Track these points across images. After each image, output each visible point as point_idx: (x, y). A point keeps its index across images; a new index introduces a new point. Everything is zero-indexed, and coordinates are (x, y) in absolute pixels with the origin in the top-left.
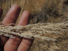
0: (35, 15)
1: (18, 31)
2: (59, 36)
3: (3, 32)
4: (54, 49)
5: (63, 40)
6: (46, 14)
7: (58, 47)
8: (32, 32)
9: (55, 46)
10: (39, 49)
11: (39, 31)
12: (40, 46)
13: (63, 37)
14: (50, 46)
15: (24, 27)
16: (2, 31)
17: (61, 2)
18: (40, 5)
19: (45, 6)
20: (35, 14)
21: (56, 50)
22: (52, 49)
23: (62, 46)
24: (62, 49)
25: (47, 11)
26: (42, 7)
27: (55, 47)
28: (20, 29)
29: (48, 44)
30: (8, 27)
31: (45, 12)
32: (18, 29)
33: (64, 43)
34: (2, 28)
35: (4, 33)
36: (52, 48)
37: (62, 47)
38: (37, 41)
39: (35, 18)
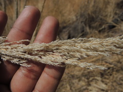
0: (64, 28)
1: (36, 52)
2: (107, 66)
3: (8, 56)
4: (97, 88)
5: (114, 73)
6: (84, 25)
7: (106, 84)
8: (61, 54)
9: (100, 83)
10: (71, 89)
11: (74, 52)
12: (73, 84)
13: (115, 67)
14: (91, 83)
15: (47, 45)
16: (7, 53)
17: (111, 4)
18: (74, 10)
19: (82, 12)
20: (65, 25)
21: (103, 90)
22: (94, 89)
23: (112, 82)
24: (113, 88)
25: (86, 20)
26: (77, 13)
27: (100, 86)
28: (39, 49)
29: (88, 79)
30: (18, 47)
31: (82, 22)
32: (36, 50)
33: (117, 77)
34: (7, 49)
35: (11, 56)
36: (95, 87)
37: (113, 85)
38: (68, 73)
39: (64, 32)
